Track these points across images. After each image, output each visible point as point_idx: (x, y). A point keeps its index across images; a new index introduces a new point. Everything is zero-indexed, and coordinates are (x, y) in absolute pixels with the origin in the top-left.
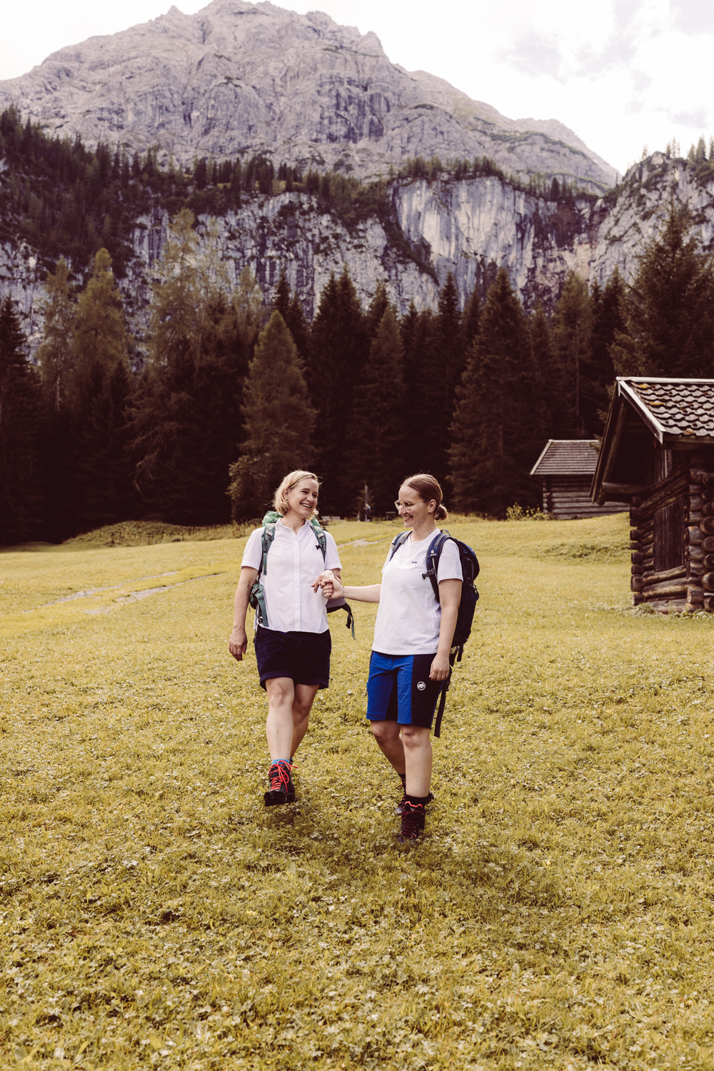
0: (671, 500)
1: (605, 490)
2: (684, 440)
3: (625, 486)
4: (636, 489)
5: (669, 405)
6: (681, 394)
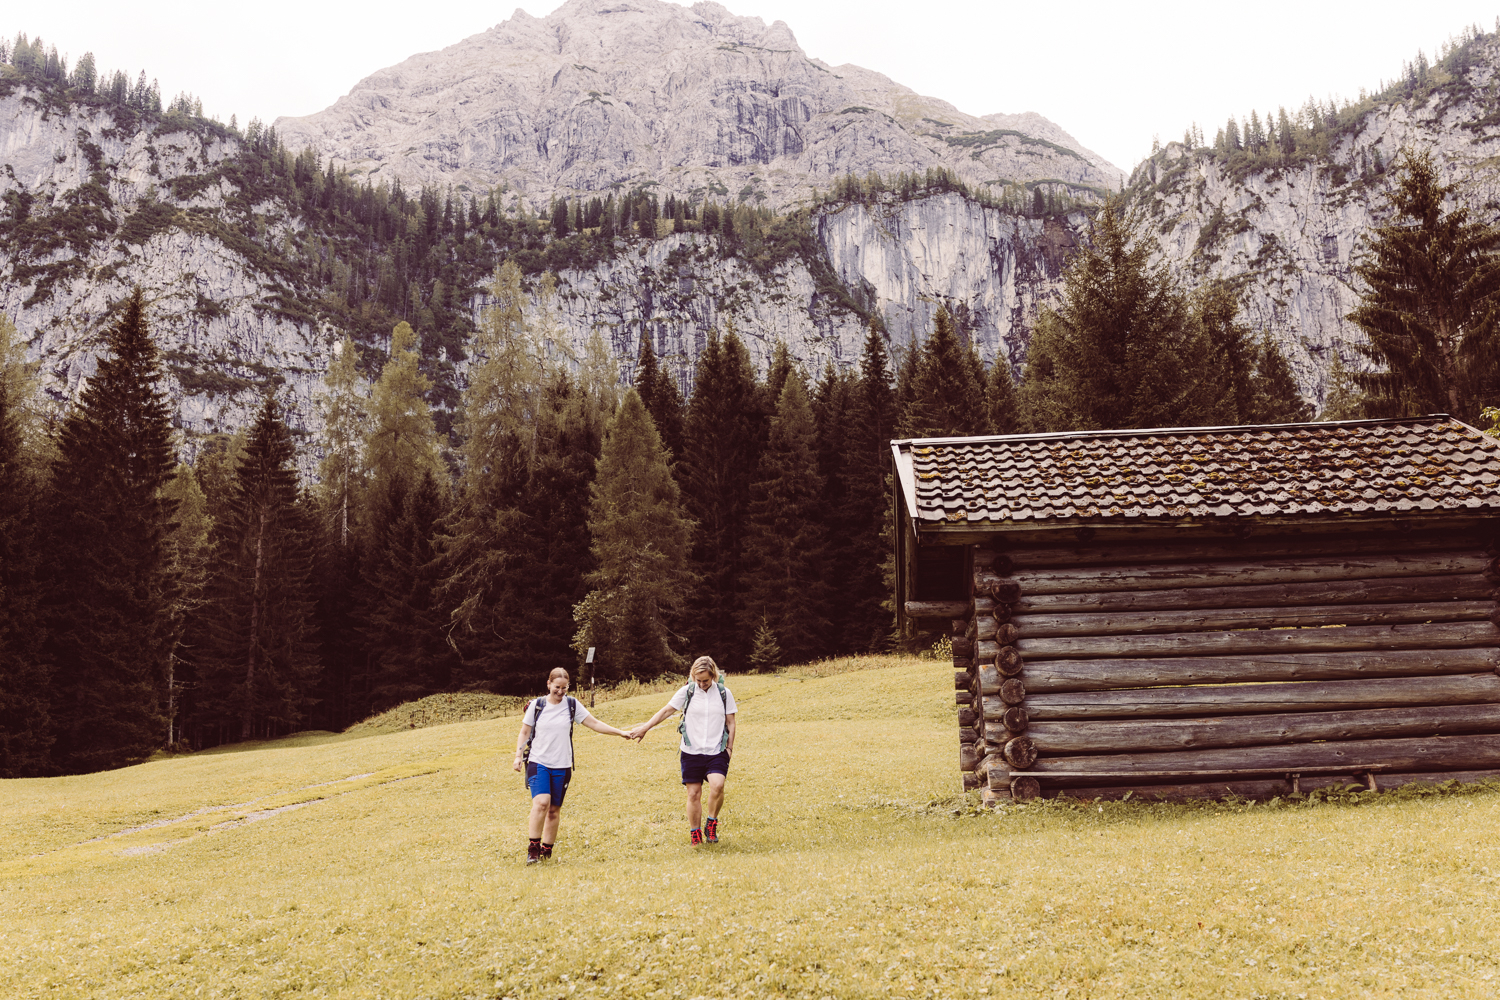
1: (911, 614)
2: (950, 529)
3: (939, 605)
4: (957, 608)
5: (950, 476)
6: (978, 458)
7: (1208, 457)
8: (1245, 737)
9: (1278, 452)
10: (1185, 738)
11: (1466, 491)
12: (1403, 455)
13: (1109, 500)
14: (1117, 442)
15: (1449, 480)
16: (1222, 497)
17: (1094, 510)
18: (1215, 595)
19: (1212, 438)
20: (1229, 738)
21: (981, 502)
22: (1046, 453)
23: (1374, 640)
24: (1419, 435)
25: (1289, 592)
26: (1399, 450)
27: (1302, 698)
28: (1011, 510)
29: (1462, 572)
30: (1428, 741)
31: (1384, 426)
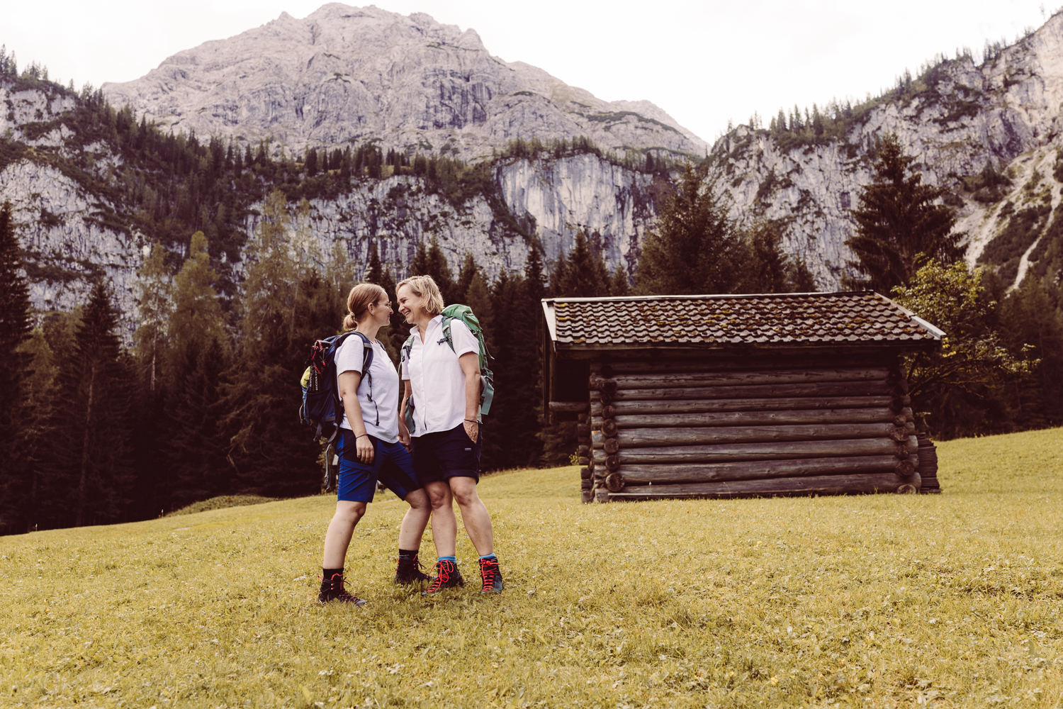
1: (553, 409)
2: (576, 348)
3: (570, 404)
4: (581, 406)
5: (577, 319)
6: (595, 310)
7: (731, 311)
8: (746, 474)
9: (772, 309)
10: (711, 474)
11: (875, 331)
12: (844, 312)
13: (670, 333)
14: (678, 302)
15: (867, 326)
16: (735, 333)
17: (661, 338)
18: (731, 390)
19: (735, 301)
20: (738, 474)
21: (595, 333)
22: (636, 308)
23: (821, 417)
24: (855, 301)
25: (774, 389)
26: (842, 310)
27: (780, 451)
28: (612, 338)
29: (873, 379)
30: (851, 477)
31: (836, 296)
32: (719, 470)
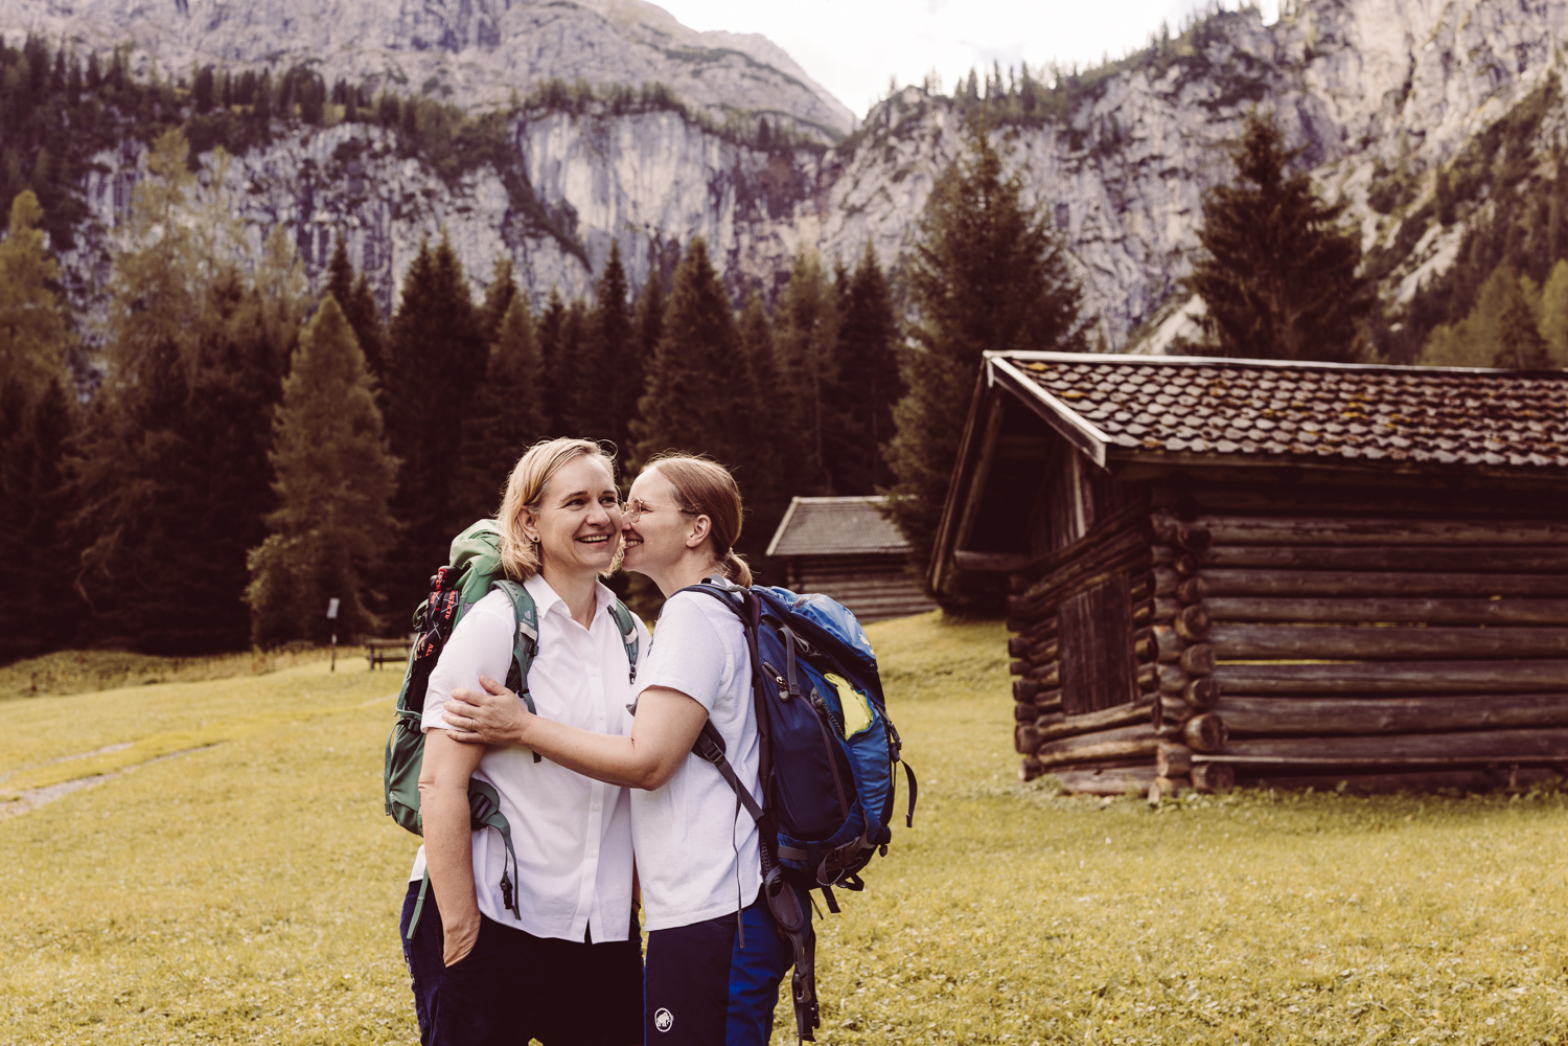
0: (1098, 579)
1: (960, 565)
2: (1143, 459)
3: (997, 557)
4: (1016, 561)
5: (1095, 397)
6: (1109, 379)
7: (1368, 396)
8: (1447, 722)
9: (1438, 397)
13: (1307, 436)
14: (1252, 373)
16: (1430, 442)
17: (1303, 447)
18: (1417, 556)
19: (1352, 377)
20: (1432, 721)
21: (1163, 429)
28: (1208, 440)
32: (1399, 712)
